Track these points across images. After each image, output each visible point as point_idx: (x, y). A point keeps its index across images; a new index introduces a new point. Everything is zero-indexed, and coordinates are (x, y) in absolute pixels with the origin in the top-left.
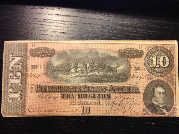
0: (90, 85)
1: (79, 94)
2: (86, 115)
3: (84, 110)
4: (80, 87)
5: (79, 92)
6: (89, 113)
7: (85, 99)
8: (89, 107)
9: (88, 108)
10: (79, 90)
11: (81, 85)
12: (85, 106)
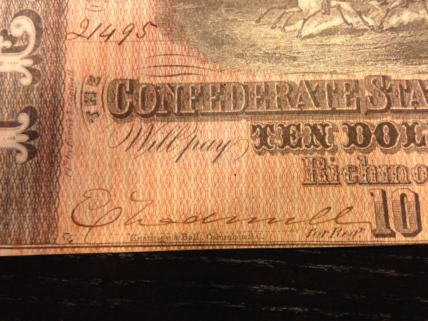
0: (409, 78)
1: (352, 122)
2: (400, 239)
3: (391, 214)
4: (352, 87)
5: (349, 112)
6: (420, 229)
7: (385, 152)
8: (416, 196)
9: (411, 198)
10: (349, 104)
11: (360, 76)
12: (394, 193)
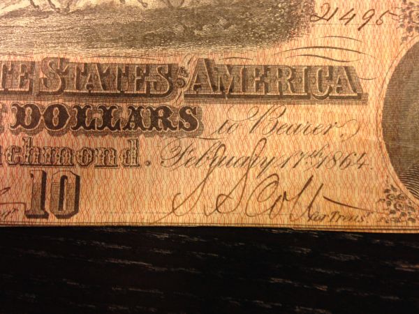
0: (88, 61)
1: (22, 103)
2: (53, 221)
3: (48, 196)
4: (29, 68)
5: (21, 93)
6: (76, 211)
7: (52, 134)
8: (78, 178)
9: (71, 180)
10: (21, 86)
11: (37, 58)
12: (54, 175)
